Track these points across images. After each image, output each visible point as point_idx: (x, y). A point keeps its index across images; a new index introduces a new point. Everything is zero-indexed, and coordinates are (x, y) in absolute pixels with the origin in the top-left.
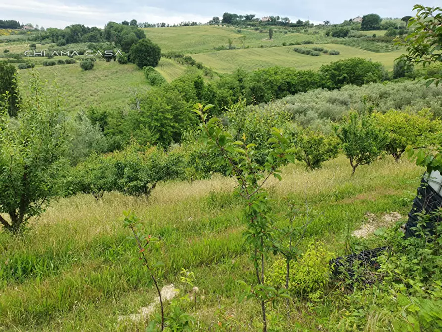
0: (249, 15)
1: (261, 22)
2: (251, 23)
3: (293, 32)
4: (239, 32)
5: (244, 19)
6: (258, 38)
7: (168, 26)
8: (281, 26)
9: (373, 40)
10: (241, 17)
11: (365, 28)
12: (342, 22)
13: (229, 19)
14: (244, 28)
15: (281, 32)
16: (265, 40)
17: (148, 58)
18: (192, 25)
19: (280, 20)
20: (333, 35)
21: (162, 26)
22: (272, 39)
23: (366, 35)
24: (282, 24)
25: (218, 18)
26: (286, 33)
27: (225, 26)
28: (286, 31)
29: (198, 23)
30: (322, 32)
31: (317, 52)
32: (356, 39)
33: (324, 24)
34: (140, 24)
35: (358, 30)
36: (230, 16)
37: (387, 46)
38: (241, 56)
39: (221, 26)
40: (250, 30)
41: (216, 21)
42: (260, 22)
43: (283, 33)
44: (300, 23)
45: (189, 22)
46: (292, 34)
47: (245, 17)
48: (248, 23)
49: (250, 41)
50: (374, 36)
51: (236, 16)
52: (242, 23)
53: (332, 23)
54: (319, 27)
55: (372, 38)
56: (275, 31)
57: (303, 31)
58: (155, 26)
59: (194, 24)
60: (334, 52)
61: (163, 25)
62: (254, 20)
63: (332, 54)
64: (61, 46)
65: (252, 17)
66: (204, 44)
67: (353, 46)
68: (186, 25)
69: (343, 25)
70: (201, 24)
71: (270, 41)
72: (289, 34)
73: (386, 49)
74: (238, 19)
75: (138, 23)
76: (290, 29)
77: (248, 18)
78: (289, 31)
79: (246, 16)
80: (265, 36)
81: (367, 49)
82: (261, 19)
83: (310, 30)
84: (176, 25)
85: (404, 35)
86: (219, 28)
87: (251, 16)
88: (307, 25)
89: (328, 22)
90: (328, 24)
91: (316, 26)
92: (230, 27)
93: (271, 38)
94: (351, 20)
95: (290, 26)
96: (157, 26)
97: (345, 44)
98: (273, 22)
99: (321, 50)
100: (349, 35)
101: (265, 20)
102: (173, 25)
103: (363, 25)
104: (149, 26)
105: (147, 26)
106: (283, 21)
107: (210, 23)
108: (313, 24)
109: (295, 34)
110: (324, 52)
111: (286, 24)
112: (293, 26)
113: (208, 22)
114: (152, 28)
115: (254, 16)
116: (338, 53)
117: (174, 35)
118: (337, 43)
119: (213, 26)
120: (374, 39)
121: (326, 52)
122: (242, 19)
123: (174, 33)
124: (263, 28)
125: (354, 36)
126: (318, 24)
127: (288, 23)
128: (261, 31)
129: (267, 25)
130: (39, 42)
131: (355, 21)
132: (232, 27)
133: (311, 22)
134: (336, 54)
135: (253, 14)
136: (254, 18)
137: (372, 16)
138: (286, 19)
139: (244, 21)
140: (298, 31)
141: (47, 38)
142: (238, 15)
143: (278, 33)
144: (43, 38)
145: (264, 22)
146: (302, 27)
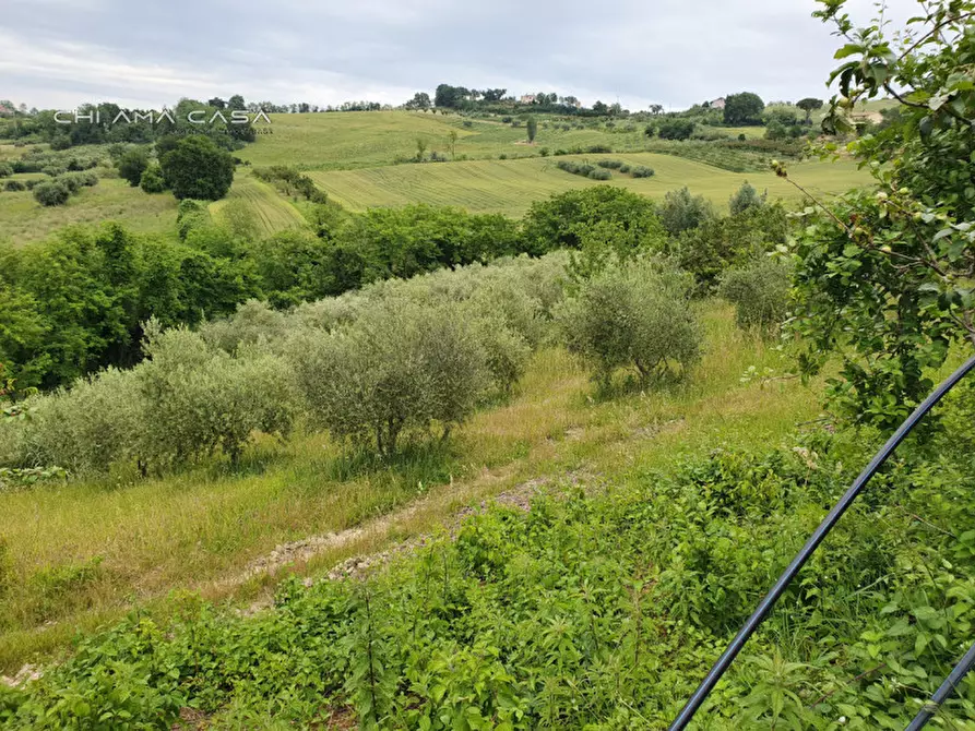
0: (493, 89)
1: (518, 105)
2: (497, 107)
3: (582, 128)
4: (468, 125)
5: (482, 97)
6: (506, 140)
7: (316, 111)
8: (560, 113)
9: (738, 147)
10: (475, 93)
11: (731, 122)
12: (688, 109)
13: (449, 98)
14: (480, 118)
15: (557, 127)
16: (521, 144)
17: (200, 180)
18: (368, 109)
19: (558, 102)
20: (661, 135)
21: (301, 111)
22: (535, 143)
23: (726, 137)
24: (562, 110)
25: (426, 97)
26: (566, 129)
27: (438, 113)
28: (569, 124)
29: (382, 105)
30: (641, 128)
31: (605, 170)
32: (703, 142)
33: (650, 110)
34: (253, 104)
35: (715, 124)
36: (452, 90)
37: (762, 161)
38: (436, 178)
39: (430, 112)
40: (495, 122)
41: (421, 100)
42: (516, 106)
43: (561, 129)
44: (600, 108)
45: (362, 103)
46: (580, 132)
47: (483, 94)
48: (491, 106)
49: (486, 145)
50: (742, 137)
51: (464, 92)
52: (478, 105)
53: (667, 110)
54: (640, 117)
55: (738, 142)
56: (545, 126)
57: (604, 125)
58: (286, 109)
59: (375, 107)
60: (641, 172)
61: (305, 108)
62: (502, 101)
63: (638, 175)
64: (58, 149)
65: (500, 96)
66: (384, 150)
67: (691, 158)
68: (354, 109)
69: (688, 114)
70: (388, 108)
71: (531, 145)
72: (574, 131)
73: (758, 167)
74: (468, 98)
75: (246, 104)
76: (579, 121)
77: (492, 96)
78: (574, 125)
79: (486, 91)
80: (522, 136)
81: (720, 165)
82: (518, 99)
83: (619, 124)
84: (334, 107)
85: (801, 138)
86: (427, 117)
87: (497, 91)
88: (615, 112)
89: (659, 108)
90: (660, 112)
91: (633, 115)
92: (451, 116)
93: (531, 138)
94: (706, 105)
95: (579, 115)
96: (291, 110)
97: (676, 154)
98: (544, 104)
99: (615, 166)
100: (692, 135)
101: (527, 101)
102: (326, 108)
103: (727, 115)
104: (274, 110)
105: (268, 109)
106: (565, 104)
107: (409, 106)
108: (627, 111)
109: (586, 131)
110: (622, 171)
111: (570, 111)
112: (584, 113)
113: (405, 102)
114: (279, 114)
115: (504, 91)
116: (651, 174)
117: (324, 130)
118: (660, 152)
119: (413, 112)
120: (742, 144)
121: (625, 171)
122: (477, 99)
123: (324, 127)
124: (519, 118)
125: (702, 138)
126: (638, 111)
127: (575, 109)
128: (515, 125)
129: (530, 111)
130: (14, 141)
131: (714, 106)
132: (455, 116)
133: (623, 108)
134: (645, 176)
135: (501, 88)
136: (503, 97)
137: (745, 95)
138: (572, 100)
139: (481, 103)
140: (595, 126)
141: (36, 132)
142: (470, 90)
143: (551, 129)
144: (26, 132)
145: (524, 105)
146: (603, 117)
